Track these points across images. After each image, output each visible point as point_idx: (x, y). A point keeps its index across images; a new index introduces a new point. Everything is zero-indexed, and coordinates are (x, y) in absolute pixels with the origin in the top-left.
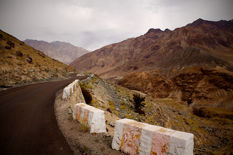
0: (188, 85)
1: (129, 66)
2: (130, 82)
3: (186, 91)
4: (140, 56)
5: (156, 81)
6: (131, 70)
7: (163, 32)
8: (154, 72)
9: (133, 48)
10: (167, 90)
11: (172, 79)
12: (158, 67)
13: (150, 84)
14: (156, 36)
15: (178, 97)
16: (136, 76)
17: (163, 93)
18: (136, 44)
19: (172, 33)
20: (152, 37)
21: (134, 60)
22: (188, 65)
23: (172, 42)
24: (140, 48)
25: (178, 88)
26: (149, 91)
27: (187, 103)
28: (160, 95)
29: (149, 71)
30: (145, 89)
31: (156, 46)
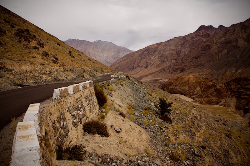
0: (245, 92)
1: (176, 68)
2: (176, 86)
3: (242, 98)
4: (188, 57)
5: (206, 86)
6: (178, 72)
7: (216, 30)
8: (203, 75)
9: (180, 48)
10: (218, 96)
11: (224, 84)
12: (208, 69)
13: (198, 88)
14: (208, 33)
15: (232, 105)
16: (182, 79)
17: (213, 99)
18: (184, 43)
19: (227, 31)
20: (203, 36)
21: (182, 60)
22: (246, 68)
23: (226, 41)
24: (188, 47)
25: (232, 94)
26: (197, 96)
27: (243, 113)
28: (210, 101)
29: (197, 74)
30: (192, 94)
31: (207, 45)
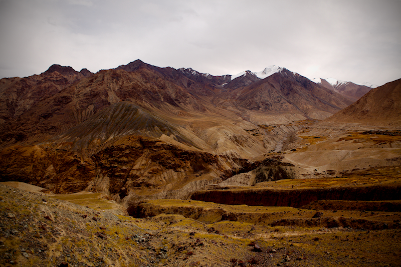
0: (120, 167)
1: (6, 133)
2: (8, 167)
3: (117, 177)
4: (31, 115)
5: (63, 162)
6: (11, 142)
7: (77, 74)
8: (58, 144)
9: (15, 98)
10: (84, 177)
11: (92, 157)
12: (66, 135)
13: (51, 168)
14: (65, 78)
15: (104, 188)
16: (20, 153)
17: (75, 182)
18: (23, 89)
19: (94, 78)
20: (57, 81)
21: (18, 120)
22: (120, 133)
23: (92, 93)
24: (30, 98)
25: (103, 172)
26: (49, 180)
27: (119, 197)
28: (71, 186)
29: (48, 143)
30: (40, 178)
31: (64, 97)
